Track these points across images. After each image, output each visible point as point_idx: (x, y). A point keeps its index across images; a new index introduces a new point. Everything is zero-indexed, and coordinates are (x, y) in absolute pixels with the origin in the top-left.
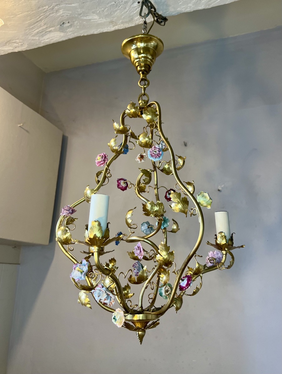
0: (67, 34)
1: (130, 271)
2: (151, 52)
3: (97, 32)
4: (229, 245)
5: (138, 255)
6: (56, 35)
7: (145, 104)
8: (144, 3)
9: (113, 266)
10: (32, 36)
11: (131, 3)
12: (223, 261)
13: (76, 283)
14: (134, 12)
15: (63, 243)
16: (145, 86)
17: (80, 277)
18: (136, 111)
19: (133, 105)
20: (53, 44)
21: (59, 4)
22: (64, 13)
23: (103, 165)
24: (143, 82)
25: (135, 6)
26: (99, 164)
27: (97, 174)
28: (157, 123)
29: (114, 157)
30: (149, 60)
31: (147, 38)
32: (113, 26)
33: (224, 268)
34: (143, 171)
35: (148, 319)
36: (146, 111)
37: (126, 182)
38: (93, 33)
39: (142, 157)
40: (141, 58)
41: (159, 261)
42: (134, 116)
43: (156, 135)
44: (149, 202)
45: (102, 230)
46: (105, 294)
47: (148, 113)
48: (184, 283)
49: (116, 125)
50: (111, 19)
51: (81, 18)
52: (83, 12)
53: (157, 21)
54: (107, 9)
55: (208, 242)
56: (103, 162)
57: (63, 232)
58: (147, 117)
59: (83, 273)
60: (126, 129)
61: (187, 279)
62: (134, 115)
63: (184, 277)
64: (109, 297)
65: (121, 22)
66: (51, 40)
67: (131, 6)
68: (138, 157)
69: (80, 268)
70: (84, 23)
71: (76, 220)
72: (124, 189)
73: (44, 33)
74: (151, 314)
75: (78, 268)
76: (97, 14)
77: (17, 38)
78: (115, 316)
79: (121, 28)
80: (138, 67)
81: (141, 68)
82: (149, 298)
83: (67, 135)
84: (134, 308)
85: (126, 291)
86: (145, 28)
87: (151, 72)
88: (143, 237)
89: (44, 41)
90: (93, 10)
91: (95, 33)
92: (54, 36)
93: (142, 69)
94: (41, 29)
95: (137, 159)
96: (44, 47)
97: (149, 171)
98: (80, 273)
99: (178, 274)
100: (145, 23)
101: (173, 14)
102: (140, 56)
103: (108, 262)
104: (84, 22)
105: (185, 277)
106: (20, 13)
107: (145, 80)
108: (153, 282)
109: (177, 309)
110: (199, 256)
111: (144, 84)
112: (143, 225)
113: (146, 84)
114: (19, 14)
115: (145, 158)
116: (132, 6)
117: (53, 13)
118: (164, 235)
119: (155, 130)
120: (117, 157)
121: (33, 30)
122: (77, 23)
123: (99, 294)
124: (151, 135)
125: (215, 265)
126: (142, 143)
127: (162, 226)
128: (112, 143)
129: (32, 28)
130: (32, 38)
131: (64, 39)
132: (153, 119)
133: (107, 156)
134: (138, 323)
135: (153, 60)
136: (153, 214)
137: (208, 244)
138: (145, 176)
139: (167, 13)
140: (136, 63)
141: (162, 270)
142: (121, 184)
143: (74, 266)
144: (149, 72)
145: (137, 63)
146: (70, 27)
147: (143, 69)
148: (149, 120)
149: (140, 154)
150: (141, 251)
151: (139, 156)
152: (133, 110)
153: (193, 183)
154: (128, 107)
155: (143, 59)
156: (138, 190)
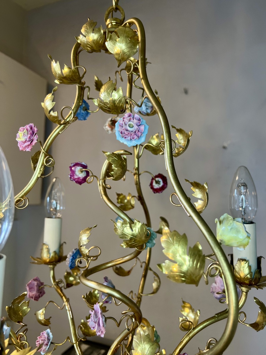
7: (117, 26)
18: (97, 38)
28: (138, 62)
39: (114, 124)
43: (136, 86)
49: (56, 67)
56: (29, 143)
58: (114, 47)
60: (78, 74)
62: (94, 46)
68: (107, 124)
72: (82, 182)
95: (106, 126)
119: (135, 77)
124: (128, 85)
128: (47, 103)
142: (77, 173)
148: (120, 54)
152: (93, 37)
154: (83, 31)
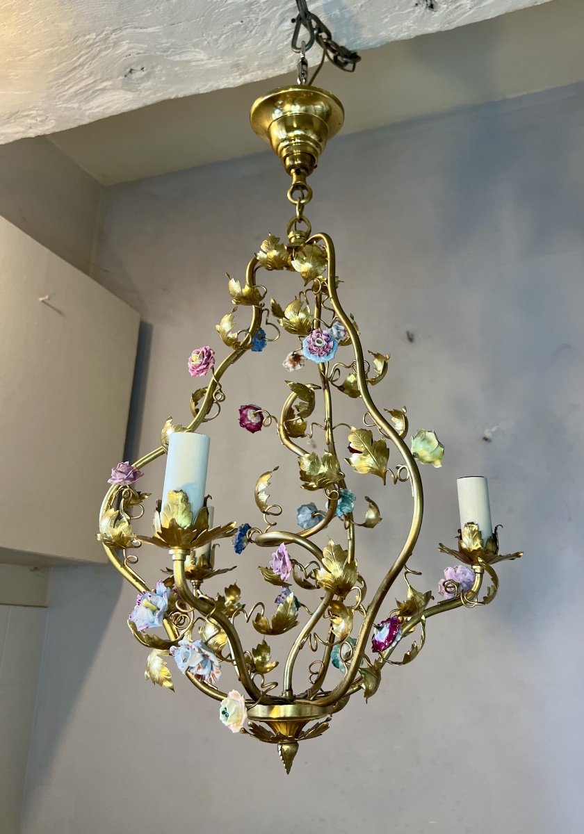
0: (141, 96)
1: (260, 606)
2: (316, 125)
3: (206, 89)
4: (489, 552)
5: (279, 571)
6: (116, 97)
7: (302, 240)
8: (301, 19)
9: (234, 602)
10: (66, 100)
11: (277, 22)
12: (474, 589)
13: (137, 633)
14: (285, 43)
15: (112, 545)
16: (302, 202)
17: (150, 622)
18: (279, 255)
19: (275, 243)
20: (112, 119)
21: (120, 29)
22: (132, 48)
23: (204, 373)
24: (298, 193)
25: (286, 28)
26: (195, 371)
27: (193, 396)
28: (327, 281)
29: (231, 356)
30: (311, 144)
31: (308, 95)
32: (241, 75)
33: (476, 604)
34: (295, 388)
35: (303, 715)
36: (300, 253)
37: (260, 413)
38: (197, 92)
39: (297, 358)
40: (294, 140)
41: (324, 583)
42: (277, 266)
43: (325, 307)
44: (307, 455)
45: (190, 512)
46: (199, 655)
47: (305, 258)
48: (382, 636)
49: (234, 286)
50: (236, 59)
51: (169, 58)
52: (171, 45)
53: (335, 61)
54: (224, 36)
55: (440, 544)
56: (205, 366)
57: (111, 522)
58: (302, 266)
59: (158, 613)
60: (258, 294)
61: (388, 625)
62: (275, 263)
63: (382, 622)
64: (209, 661)
65: (257, 65)
66: (104, 109)
67: (276, 27)
68: (287, 359)
69: (151, 602)
70: (177, 69)
71: (146, 497)
72: (255, 428)
73: (89, 93)
74: (309, 704)
75: (145, 600)
76: (204, 49)
77: (31, 107)
78: (226, 709)
79: (259, 80)
80: (288, 159)
81: (294, 161)
82: (311, 672)
83: (149, 320)
84: (269, 690)
85: (260, 657)
86: (304, 74)
87: (315, 170)
88: (298, 536)
89: (91, 111)
90: (194, 41)
91: (201, 92)
92: (112, 101)
93: (296, 163)
94: (83, 84)
95: (286, 362)
96: (90, 124)
97: (309, 389)
98: (149, 612)
99: (366, 612)
100: (304, 62)
101: (371, 44)
102: (291, 134)
103: (223, 594)
104: (176, 67)
105: (385, 622)
106: (37, 49)
107: (304, 187)
108: (315, 634)
109: (368, 694)
110: (414, 572)
111: (301, 196)
112: (302, 510)
113: (305, 196)
114: (34, 53)
115: (303, 360)
116: (280, 29)
117: (106, 49)
118: (348, 533)
119: (324, 297)
120: (239, 356)
121: (67, 87)
122: (161, 70)
123: (185, 655)
124: (316, 309)
125: (459, 596)
126: (291, 323)
127: (338, 511)
128: (225, 324)
129: (64, 84)
130: (64, 105)
131: (135, 106)
132: (316, 270)
133: (214, 353)
134: (282, 725)
135: (321, 144)
136: (315, 481)
137: (442, 550)
138: (299, 397)
139: (358, 42)
140: (282, 150)
141: (337, 607)
142: (249, 417)
143: (139, 597)
144: (312, 170)
145: (285, 150)
146: (145, 79)
147: (298, 162)
148: (306, 273)
149: (292, 353)
150: (285, 563)
151: (290, 356)
152: (274, 253)
153: (405, 411)
154: (263, 247)
155: (299, 141)
156: (284, 430)
